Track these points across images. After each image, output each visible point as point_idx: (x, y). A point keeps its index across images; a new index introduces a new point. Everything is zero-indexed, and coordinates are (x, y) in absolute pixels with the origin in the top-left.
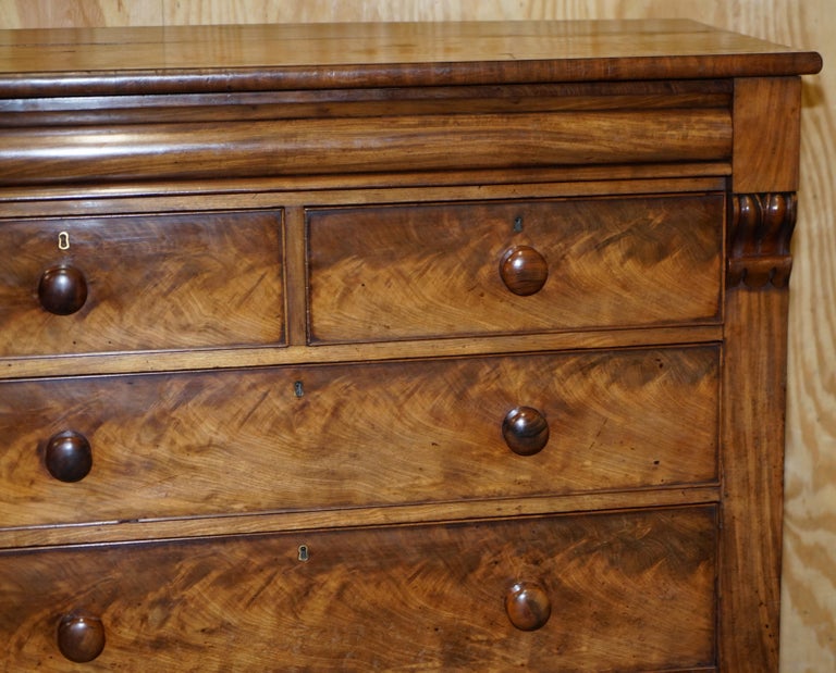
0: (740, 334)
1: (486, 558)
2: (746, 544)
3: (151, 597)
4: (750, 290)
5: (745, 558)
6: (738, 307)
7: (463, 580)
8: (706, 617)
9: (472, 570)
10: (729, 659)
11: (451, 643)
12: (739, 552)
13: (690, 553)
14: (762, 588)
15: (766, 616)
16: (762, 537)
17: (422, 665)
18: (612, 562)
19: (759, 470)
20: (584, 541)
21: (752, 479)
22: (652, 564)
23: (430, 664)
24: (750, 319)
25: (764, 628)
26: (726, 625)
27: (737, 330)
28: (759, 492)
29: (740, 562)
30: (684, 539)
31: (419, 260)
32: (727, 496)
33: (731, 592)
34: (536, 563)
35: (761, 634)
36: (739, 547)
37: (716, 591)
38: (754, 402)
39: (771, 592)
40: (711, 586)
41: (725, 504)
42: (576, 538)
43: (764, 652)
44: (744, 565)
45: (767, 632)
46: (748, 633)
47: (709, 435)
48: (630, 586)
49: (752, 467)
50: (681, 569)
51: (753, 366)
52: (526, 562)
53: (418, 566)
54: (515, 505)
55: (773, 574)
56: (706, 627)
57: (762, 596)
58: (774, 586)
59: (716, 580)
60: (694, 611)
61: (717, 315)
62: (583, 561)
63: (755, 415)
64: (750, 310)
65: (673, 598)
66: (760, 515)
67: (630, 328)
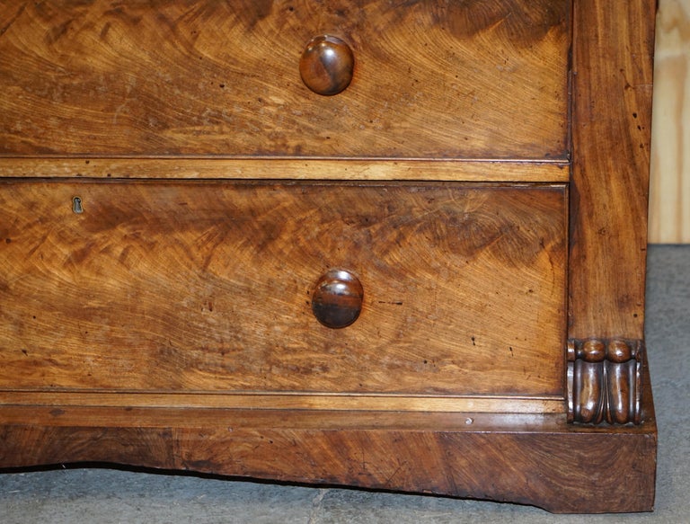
1: (279, 2)
5: (606, 25)
7: (251, 28)
8: (557, 97)
9: (262, 17)
10: (585, 151)
11: (240, 104)
12: (599, 19)
13: (535, 16)
14: (628, 65)
15: (633, 101)
17: (208, 129)
18: (437, 20)
22: (487, 26)
23: (216, 128)
25: (631, 117)
26: (581, 108)
29: (600, 31)
33: (589, 68)
34: (341, 13)
35: (626, 124)
36: (599, 11)
37: (570, 66)
39: (641, 72)
40: (564, 61)
43: (631, 146)
44: (605, 35)
45: (635, 122)
46: (611, 122)
48: (461, 48)
50: (527, 36)
52: (329, 11)
55: (643, 49)
56: (556, 109)
57: (629, 77)
58: (645, 66)
59: (570, 51)
60: (542, 89)
62: (400, 15)
65: (514, 70)
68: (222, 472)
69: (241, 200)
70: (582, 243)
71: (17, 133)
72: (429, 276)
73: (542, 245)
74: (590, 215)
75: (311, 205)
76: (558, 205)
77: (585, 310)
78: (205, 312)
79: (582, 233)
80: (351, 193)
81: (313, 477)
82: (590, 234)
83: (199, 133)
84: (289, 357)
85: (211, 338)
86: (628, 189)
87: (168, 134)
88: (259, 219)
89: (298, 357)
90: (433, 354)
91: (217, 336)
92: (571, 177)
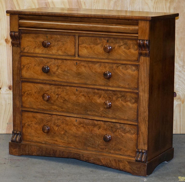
0: (142, 64)
1: (102, 96)
2: (143, 101)
3: (56, 93)
4: (143, 56)
5: (142, 103)
6: (142, 59)
8: (136, 112)
9: (100, 97)
10: (140, 121)
11: (97, 109)
12: (142, 102)
13: (133, 101)
14: (145, 109)
15: (146, 114)
16: (145, 100)
18: (122, 100)
19: (145, 88)
21: (144, 90)
22: (128, 102)
23: (94, 112)
24: (143, 62)
26: (139, 114)
27: (141, 63)
28: (145, 92)
29: (142, 104)
30: (133, 98)
32: (139, 92)
33: (140, 109)
34: (110, 98)
36: (141, 101)
38: (144, 76)
39: (147, 110)
40: (137, 107)
42: (116, 95)
43: (145, 121)
46: (143, 117)
47: (136, 80)
49: (143, 87)
50: (132, 103)
51: (144, 69)
52: (108, 98)
53: (93, 95)
54: (107, 88)
55: (147, 107)
56: (136, 114)
57: (145, 111)
60: (134, 111)
61: (138, 60)
62: (117, 99)
63: (144, 78)
64: (143, 60)
65: (131, 108)
66: (145, 96)
68: (89, 162)
69: (96, 122)
73: (134, 134)
74: (140, 130)
75: (105, 124)
76: (136, 128)
77: (139, 144)
78: (91, 138)
79: (139, 133)
80: (110, 123)
81: (101, 164)
82: (140, 133)
83: (92, 113)
84: (101, 147)
86: (145, 127)
87: (88, 112)
88: (99, 126)
89: (102, 147)
90: (120, 148)
91: (92, 142)
92: (138, 124)
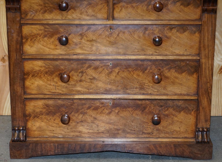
0: (205, 23)
1: (149, 68)
2: (205, 69)
3: (79, 71)
4: (208, 14)
6: (205, 17)
7: (144, 72)
8: (196, 84)
9: (146, 70)
10: (200, 94)
11: (141, 86)
12: (204, 71)
13: (193, 70)
14: (208, 78)
15: (209, 85)
16: (209, 68)
17: (135, 90)
18: (176, 71)
19: (209, 53)
20: (170, 66)
21: (207, 55)
22: (184, 72)
23: (136, 90)
24: (208, 20)
25: (208, 88)
26: (200, 86)
27: (205, 22)
28: (208, 58)
29: (204, 73)
30: (192, 67)
31: (137, 3)
32: (201, 58)
33: (202, 79)
34: (159, 70)
36: (204, 70)
37: (198, 79)
38: (208, 38)
39: (210, 80)
40: (197, 78)
41: (201, 60)
42: (168, 65)
43: (208, 93)
44: (205, 74)
46: (205, 88)
47: (198, 45)
48: (179, 76)
49: (207, 52)
50: (191, 74)
51: (208, 30)
52: (157, 69)
53: (134, 69)
54: (155, 57)
55: (211, 76)
56: (196, 86)
57: (208, 81)
58: (211, 79)
59: (198, 76)
60: (193, 83)
61: (200, 19)
62: (169, 70)
63: (208, 41)
64: (208, 18)
65: (189, 80)
66: (209, 63)
67: (181, 20)
68: (134, 153)
69: (140, 102)
70: (199, 110)
71: (101, 90)
72: (172, 116)
73: (193, 110)
74: (201, 105)
75: (152, 103)
76: (195, 103)
77: (200, 122)
78: (132, 123)
79: (199, 108)
80: (159, 101)
81: (150, 153)
82: (201, 108)
83: (133, 91)
84: (146, 131)
85: (133, 128)
86: (208, 100)
87: (128, 91)
88: (143, 106)
89: (148, 131)
90: (172, 131)
91: (133, 127)
92: (198, 98)
